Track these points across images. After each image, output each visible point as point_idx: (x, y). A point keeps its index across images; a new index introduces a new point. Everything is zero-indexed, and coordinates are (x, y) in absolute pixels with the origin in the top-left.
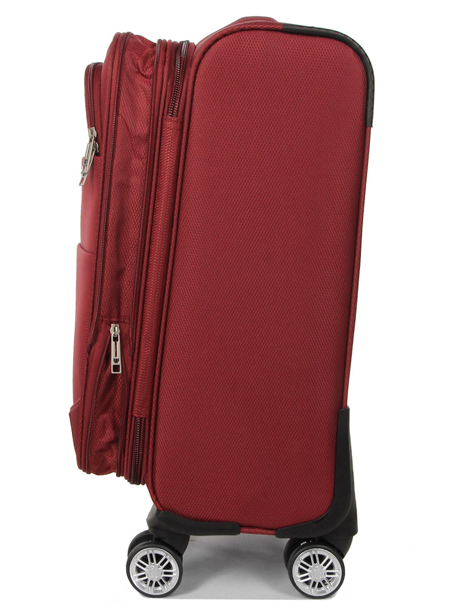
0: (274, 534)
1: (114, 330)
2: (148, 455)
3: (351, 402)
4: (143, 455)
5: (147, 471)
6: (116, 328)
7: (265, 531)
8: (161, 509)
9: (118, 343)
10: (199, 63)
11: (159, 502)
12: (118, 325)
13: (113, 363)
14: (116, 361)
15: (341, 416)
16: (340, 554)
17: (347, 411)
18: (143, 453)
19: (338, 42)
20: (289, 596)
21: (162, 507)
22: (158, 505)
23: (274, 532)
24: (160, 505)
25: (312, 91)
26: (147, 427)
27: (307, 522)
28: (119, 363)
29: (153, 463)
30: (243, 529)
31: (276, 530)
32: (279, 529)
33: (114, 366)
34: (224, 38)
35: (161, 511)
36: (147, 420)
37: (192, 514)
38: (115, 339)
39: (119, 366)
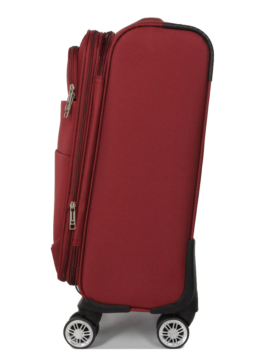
0: (150, 312)
1: (72, 205)
2: (79, 268)
3: (196, 236)
4: (76, 268)
5: (78, 277)
6: (74, 204)
7: (144, 310)
8: (85, 298)
9: (74, 212)
10: (115, 45)
11: (84, 294)
12: (75, 203)
13: (71, 224)
14: (73, 222)
15: (190, 244)
16: (187, 324)
17: (193, 242)
18: (76, 267)
19: (194, 33)
20: (157, 347)
21: (86, 297)
22: (84, 296)
23: (149, 311)
24: (85, 296)
25: (178, 61)
26: (79, 252)
27: (168, 304)
28: (74, 224)
29: (82, 272)
30: (131, 309)
31: (150, 309)
32: (152, 309)
33: (71, 225)
34: (129, 31)
35: (85, 299)
36: (80, 248)
37: (103, 301)
38: (73, 210)
39: (74, 225)
